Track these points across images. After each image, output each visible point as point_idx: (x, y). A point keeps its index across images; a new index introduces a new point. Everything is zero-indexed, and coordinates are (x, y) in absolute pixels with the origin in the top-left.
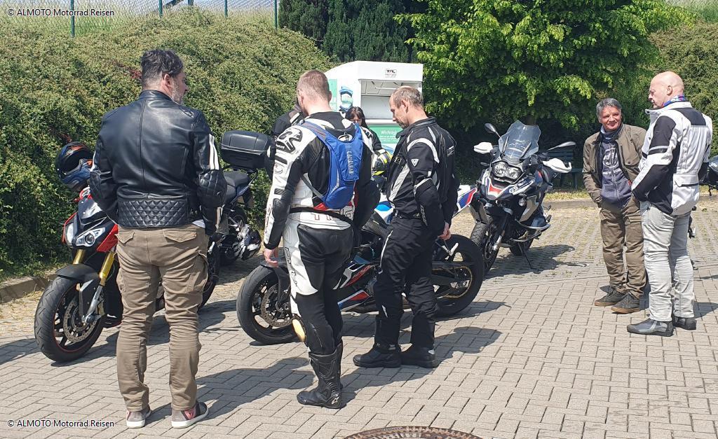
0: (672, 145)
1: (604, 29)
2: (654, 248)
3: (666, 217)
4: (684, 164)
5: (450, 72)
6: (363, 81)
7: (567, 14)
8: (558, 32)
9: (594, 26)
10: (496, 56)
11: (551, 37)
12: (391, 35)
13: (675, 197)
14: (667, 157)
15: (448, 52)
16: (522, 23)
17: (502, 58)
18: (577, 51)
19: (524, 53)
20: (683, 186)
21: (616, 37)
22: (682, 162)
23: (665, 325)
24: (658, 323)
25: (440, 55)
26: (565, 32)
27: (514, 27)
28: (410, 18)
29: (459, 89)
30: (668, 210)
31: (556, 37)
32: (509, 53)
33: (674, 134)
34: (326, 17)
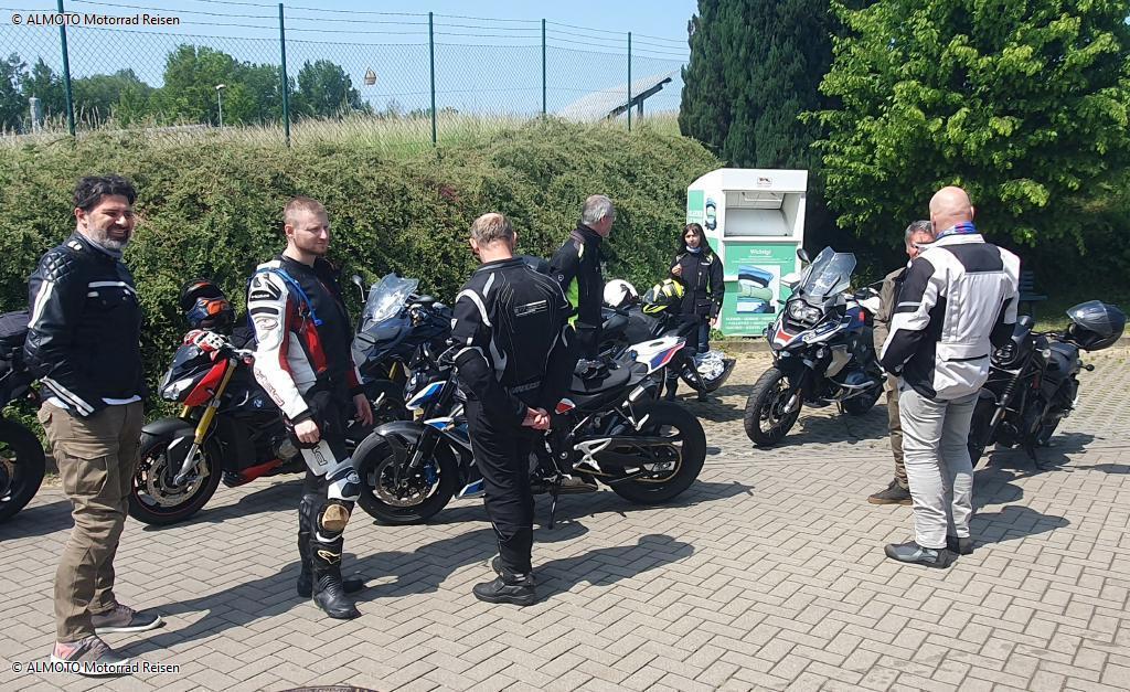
0: (928, 300)
1: (1070, 120)
2: (912, 445)
3: (927, 403)
4: (954, 329)
5: (867, 177)
6: (728, 193)
7: (1018, 104)
8: (1004, 126)
9: (1057, 117)
10: (922, 158)
11: (995, 133)
12: (800, 136)
13: (938, 375)
14: (918, 319)
15: (865, 155)
16: (958, 116)
17: (931, 160)
18: (1030, 149)
19: (959, 153)
20: (950, 360)
21: (1087, 130)
22: (950, 326)
23: (935, 554)
24: (925, 550)
25: (852, 158)
26: (1014, 126)
27: (945, 122)
28: (818, 116)
29: (881, 199)
30: (929, 393)
31: (1001, 132)
32: (940, 153)
33: (932, 286)
34: (729, 118)
